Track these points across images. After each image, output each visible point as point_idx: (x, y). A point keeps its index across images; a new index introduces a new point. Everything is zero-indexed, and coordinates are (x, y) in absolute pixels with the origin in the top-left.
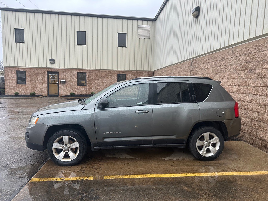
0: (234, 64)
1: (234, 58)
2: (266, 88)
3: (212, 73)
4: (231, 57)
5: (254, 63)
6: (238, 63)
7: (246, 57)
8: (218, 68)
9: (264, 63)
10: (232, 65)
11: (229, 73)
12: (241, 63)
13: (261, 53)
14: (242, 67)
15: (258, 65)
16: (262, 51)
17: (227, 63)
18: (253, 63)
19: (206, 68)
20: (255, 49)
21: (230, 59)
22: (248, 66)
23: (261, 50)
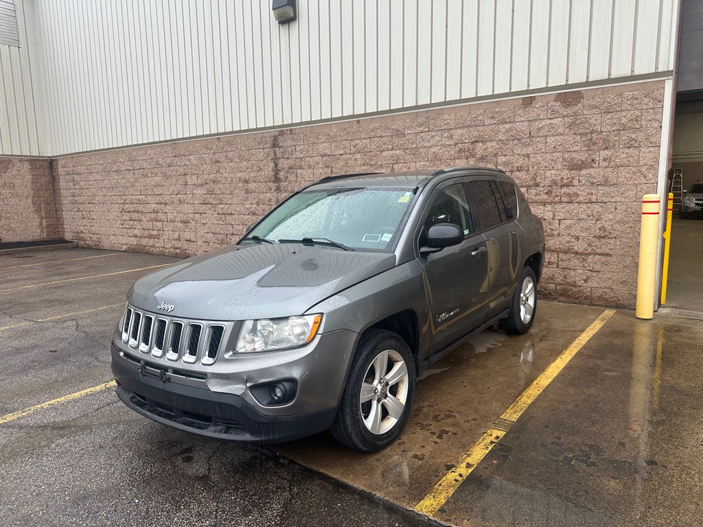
0: (436, 146)
1: (434, 134)
2: (526, 189)
3: (364, 165)
4: (427, 129)
5: (494, 144)
6: (447, 143)
7: (470, 132)
8: (385, 154)
9: (517, 144)
10: (429, 147)
11: (422, 163)
12: (456, 144)
13: (507, 126)
14: (460, 151)
15: (501, 148)
16: (510, 122)
17: (412, 143)
18: (489, 144)
19: (342, 152)
20: (493, 118)
21: (422, 134)
22: (478, 149)
23: (508, 120)
